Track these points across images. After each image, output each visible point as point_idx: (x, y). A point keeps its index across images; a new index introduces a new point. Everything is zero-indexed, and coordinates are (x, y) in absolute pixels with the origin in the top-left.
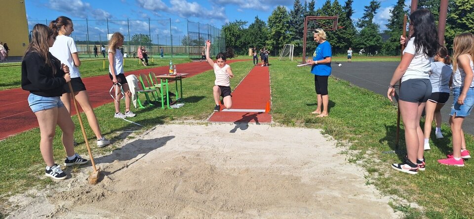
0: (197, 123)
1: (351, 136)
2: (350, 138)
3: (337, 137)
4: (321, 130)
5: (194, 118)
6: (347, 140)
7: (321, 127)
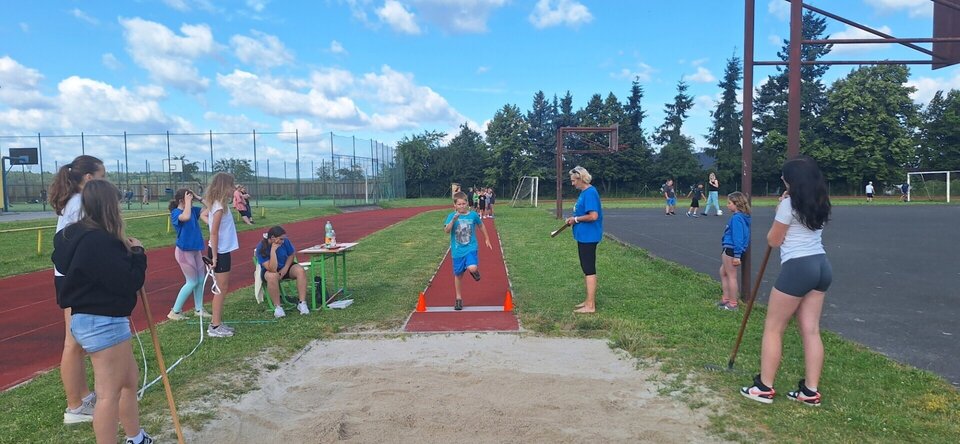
0: (385, 336)
1: (660, 350)
2: (659, 354)
3: (637, 352)
4: (607, 341)
5: (377, 327)
6: (654, 357)
7: (607, 336)
